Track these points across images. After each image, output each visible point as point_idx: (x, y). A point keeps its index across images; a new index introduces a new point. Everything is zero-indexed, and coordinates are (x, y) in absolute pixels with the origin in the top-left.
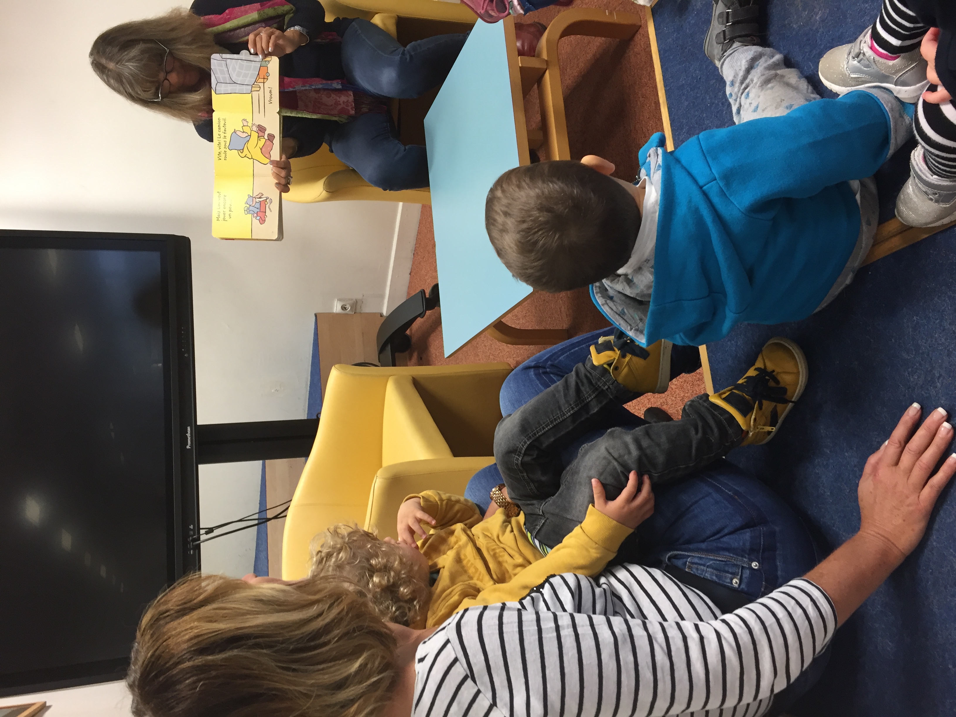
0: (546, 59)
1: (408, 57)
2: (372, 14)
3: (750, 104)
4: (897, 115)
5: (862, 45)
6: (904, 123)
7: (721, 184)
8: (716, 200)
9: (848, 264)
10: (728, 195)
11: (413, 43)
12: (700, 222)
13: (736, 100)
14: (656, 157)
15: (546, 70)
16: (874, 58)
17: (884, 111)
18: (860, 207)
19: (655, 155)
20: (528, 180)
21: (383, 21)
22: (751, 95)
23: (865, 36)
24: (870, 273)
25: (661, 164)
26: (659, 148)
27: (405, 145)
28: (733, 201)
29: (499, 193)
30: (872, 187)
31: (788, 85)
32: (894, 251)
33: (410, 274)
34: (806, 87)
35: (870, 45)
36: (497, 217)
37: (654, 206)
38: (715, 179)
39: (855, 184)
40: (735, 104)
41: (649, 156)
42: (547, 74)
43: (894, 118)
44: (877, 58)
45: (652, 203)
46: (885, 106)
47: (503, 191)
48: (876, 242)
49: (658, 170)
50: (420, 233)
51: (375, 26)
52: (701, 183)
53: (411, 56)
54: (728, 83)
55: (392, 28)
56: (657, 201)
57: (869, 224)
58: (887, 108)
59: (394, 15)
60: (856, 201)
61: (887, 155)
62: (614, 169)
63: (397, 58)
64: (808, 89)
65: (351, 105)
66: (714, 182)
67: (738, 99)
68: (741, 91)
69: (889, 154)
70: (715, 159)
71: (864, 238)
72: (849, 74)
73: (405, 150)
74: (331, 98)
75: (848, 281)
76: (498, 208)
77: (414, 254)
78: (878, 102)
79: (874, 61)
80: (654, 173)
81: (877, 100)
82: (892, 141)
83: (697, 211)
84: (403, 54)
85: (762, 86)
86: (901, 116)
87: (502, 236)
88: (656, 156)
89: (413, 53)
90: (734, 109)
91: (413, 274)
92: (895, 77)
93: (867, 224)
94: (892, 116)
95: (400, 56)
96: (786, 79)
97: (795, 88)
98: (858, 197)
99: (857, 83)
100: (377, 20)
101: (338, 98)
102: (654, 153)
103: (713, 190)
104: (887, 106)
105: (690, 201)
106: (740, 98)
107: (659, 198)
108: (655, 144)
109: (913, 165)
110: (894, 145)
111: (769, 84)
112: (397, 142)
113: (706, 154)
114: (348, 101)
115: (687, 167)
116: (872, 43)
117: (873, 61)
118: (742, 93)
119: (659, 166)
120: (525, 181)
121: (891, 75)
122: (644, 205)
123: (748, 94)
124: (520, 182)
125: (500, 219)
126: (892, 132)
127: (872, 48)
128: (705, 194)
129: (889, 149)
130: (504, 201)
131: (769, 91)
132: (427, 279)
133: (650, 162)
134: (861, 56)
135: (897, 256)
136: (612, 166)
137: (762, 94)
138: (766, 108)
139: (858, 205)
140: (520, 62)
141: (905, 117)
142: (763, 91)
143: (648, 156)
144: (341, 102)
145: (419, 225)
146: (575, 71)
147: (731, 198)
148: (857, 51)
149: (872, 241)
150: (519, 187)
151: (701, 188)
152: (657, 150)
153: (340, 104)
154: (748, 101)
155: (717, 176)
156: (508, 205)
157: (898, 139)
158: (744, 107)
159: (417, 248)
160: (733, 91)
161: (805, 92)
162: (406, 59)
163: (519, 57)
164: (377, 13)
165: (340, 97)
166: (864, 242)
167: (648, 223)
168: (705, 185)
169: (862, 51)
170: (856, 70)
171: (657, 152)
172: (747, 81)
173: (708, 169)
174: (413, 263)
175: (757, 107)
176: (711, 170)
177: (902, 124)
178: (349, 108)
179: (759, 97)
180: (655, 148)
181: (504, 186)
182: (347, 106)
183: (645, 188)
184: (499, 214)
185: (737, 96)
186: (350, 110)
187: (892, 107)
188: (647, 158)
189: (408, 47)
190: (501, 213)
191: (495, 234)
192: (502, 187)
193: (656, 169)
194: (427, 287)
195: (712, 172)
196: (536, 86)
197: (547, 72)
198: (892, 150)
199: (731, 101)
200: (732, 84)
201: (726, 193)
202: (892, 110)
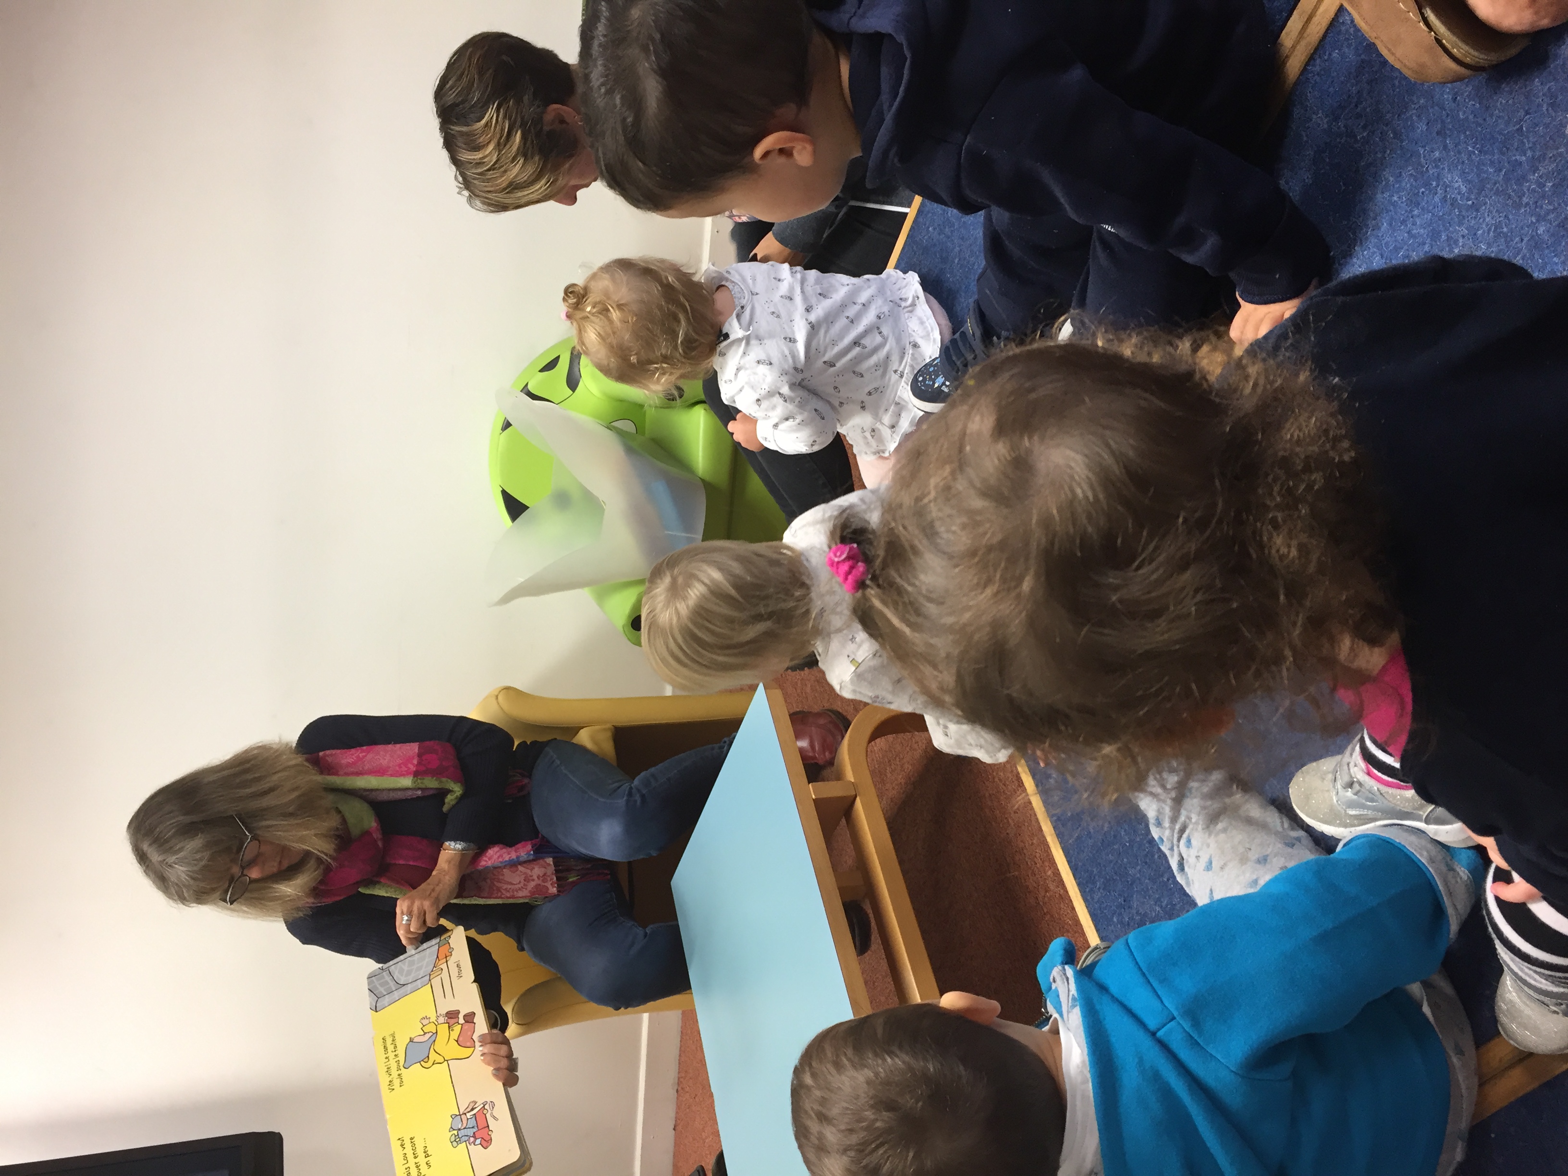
0: (853, 781)
1: (638, 798)
2: (574, 730)
3: (1198, 857)
4: (1444, 869)
5: (1352, 771)
6: (1459, 880)
7: (1187, 1026)
8: (1185, 1054)
9: (1449, 1128)
10: (1202, 1044)
11: (643, 774)
12: (1167, 1094)
13: (1172, 849)
14: (1066, 983)
15: (856, 797)
16: (1378, 789)
17: (1421, 865)
18: (1435, 1026)
19: (1063, 980)
20: (850, 1052)
21: (593, 739)
22: (1193, 841)
23: (1351, 755)
24: (1493, 1136)
25: (1076, 995)
26: (1067, 967)
27: (644, 927)
28: (1214, 1053)
29: (808, 1080)
30: (1445, 986)
31: (1249, 821)
32: (1521, 1094)
33: (674, 1129)
34: (1278, 821)
35: (1365, 771)
36: (809, 1123)
37: (1082, 1072)
38: (1174, 1018)
39: (1416, 989)
40: (1172, 856)
41: (1054, 981)
42: (858, 802)
43: (1440, 874)
44: (1384, 789)
45: (1078, 1067)
46: (1418, 856)
47: (814, 1075)
48: (1484, 1081)
49: (1074, 1006)
50: (684, 1052)
51: (582, 749)
52: (1152, 1024)
53: (643, 796)
54: (1152, 821)
55: (608, 748)
56: (1083, 1062)
57: (1460, 1052)
58: (1423, 858)
59: (609, 726)
60: (1424, 1015)
61: (1449, 934)
62: (1000, 1008)
63: (621, 802)
64: (1282, 823)
65: (551, 879)
66: (1173, 1023)
67: (1175, 848)
68: (1176, 836)
69: (1452, 932)
70: (1164, 981)
71: (1461, 1078)
72: (1345, 811)
73: (646, 935)
74: (518, 872)
75: (1459, 1155)
76: (808, 1105)
77: (677, 1090)
78: (1405, 850)
79: (1381, 794)
80: (1068, 1012)
81: (1402, 848)
82: (1450, 911)
83: (1156, 1077)
84: (630, 794)
85: (1208, 827)
86: (1451, 869)
87: (820, 1160)
88: (1065, 980)
89: (644, 792)
90: (1174, 864)
91: (679, 1128)
92: (1421, 813)
93: (1457, 1054)
94: (1436, 871)
95: (625, 798)
96: (1242, 812)
97: (1263, 826)
98: (1426, 1009)
99: (1362, 822)
100: (584, 738)
101: (529, 871)
102: (1061, 976)
103: (1173, 1034)
104: (1421, 855)
105: (1141, 1061)
106: (1178, 846)
107: (1087, 1058)
108: (1059, 958)
109: (1505, 962)
110: (1455, 918)
111: (1217, 823)
112: (631, 923)
113: (1146, 973)
114: (545, 875)
115: (1121, 998)
116: (1368, 768)
117: (1378, 793)
118: (1179, 840)
119: (1074, 999)
120: (846, 1055)
121: (1414, 812)
122: (1064, 1070)
123: (1189, 841)
124: (837, 1056)
125: (814, 1126)
126: (1445, 899)
127: (1369, 774)
128: (1163, 1045)
129: (1449, 925)
130: (818, 1093)
131: (1222, 836)
132: (706, 1138)
133: (1056, 990)
134: (1356, 787)
135: (1527, 1102)
136: (995, 1005)
137: (1212, 841)
138: (1225, 864)
139: (1430, 1023)
140: (812, 791)
141: (1458, 869)
142: (1213, 836)
143: (1051, 980)
144: (535, 877)
145: (682, 1038)
146: (900, 777)
147: (1210, 1049)
148: (1346, 779)
149: (1475, 1081)
150: (838, 1066)
151: (1153, 1034)
152: (1064, 969)
153: (533, 880)
154: (1193, 852)
155: (1176, 1014)
156: (823, 1101)
157: (1459, 907)
158: (1187, 862)
159: (681, 1080)
160: (1163, 834)
161: (1280, 829)
162: (636, 801)
163: (810, 785)
164: (582, 728)
165: (531, 870)
166: (1463, 1086)
167: (1078, 1103)
168: (1159, 1029)
169: (1355, 780)
170: (1351, 805)
171: (1065, 974)
172: (1182, 818)
173: (1156, 1003)
174: (678, 1107)
175: (1210, 863)
176: (1162, 1002)
177: (1457, 882)
178: (548, 884)
179: (1208, 846)
180: (1060, 967)
181: (814, 1064)
182: (545, 881)
183: (1058, 1033)
184: (810, 1117)
185: (1172, 843)
186: (550, 887)
187: (1430, 856)
188: (1051, 984)
189: (636, 782)
190: (813, 1115)
191: (812, 1156)
192: (810, 1066)
193: (1070, 1004)
194: (707, 1152)
195: (1165, 1006)
196: (844, 821)
197: (858, 800)
198: (1454, 927)
199: (1164, 848)
200: (1159, 824)
201: (1199, 1041)
202: (1432, 860)
